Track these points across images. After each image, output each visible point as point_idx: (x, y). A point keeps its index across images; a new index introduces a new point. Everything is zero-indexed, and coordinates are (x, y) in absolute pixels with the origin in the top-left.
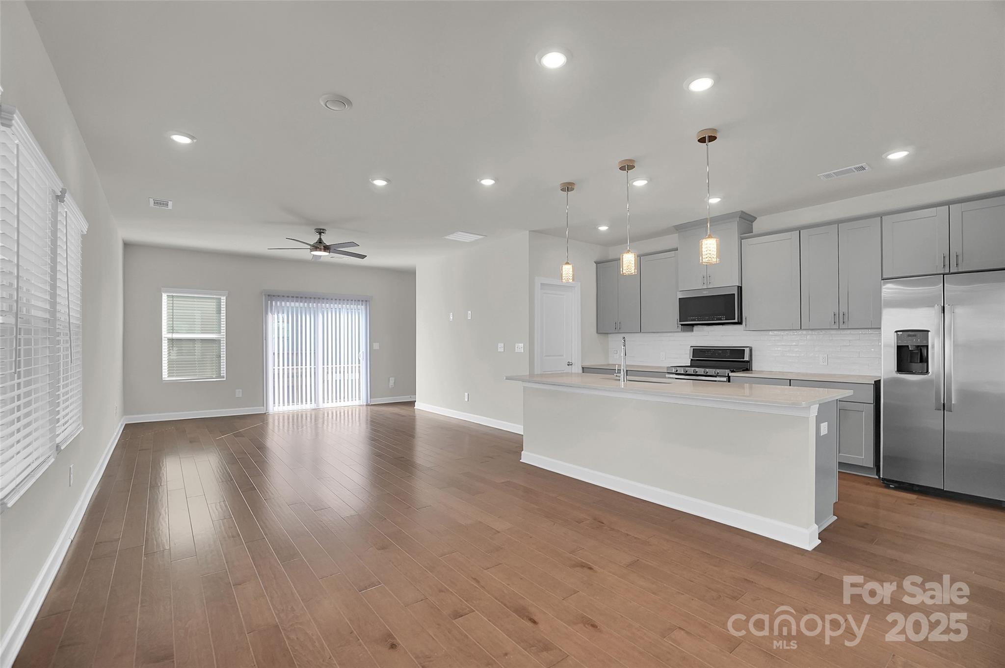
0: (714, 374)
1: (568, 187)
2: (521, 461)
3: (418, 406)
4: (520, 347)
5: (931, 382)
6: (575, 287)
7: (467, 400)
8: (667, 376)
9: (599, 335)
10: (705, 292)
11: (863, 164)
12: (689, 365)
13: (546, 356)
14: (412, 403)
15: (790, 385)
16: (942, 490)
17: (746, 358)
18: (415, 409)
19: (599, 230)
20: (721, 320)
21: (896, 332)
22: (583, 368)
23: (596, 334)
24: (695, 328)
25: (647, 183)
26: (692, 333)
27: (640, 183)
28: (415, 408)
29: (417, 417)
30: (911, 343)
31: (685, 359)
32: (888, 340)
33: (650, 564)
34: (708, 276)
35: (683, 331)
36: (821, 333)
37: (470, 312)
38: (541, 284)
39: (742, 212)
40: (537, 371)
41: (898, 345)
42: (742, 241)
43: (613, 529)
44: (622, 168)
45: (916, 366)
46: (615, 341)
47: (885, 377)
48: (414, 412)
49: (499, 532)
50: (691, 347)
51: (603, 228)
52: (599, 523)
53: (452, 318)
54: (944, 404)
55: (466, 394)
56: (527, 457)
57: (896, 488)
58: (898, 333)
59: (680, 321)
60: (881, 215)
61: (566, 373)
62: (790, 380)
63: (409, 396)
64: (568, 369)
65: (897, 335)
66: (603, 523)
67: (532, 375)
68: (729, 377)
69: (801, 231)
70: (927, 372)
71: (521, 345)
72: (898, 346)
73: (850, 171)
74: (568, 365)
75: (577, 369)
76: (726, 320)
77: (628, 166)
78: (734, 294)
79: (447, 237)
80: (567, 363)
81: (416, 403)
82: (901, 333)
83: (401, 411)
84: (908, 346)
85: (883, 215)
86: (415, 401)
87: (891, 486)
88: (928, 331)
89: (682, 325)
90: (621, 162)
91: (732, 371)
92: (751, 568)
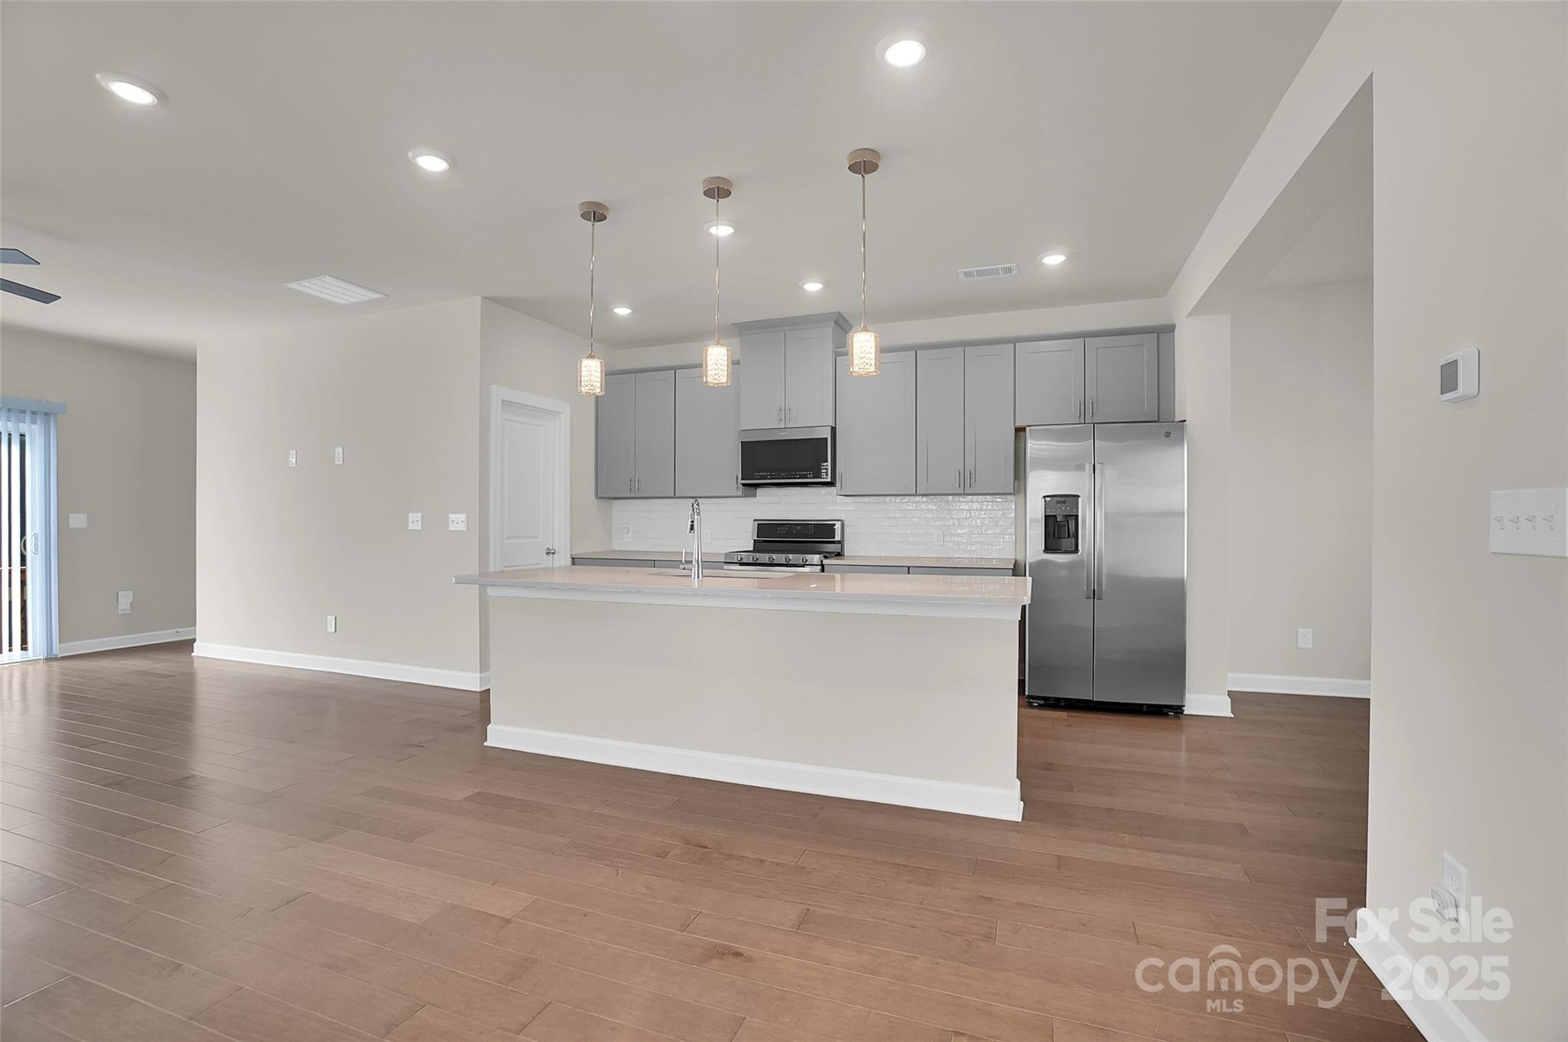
0: (801, 562)
1: (595, 214)
2: (485, 744)
3: (198, 651)
4: (458, 521)
5: (1079, 564)
6: (561, 413)
7: (333, 630)
8: (725, 567)
9: (598, 500)
10: (783, 434)
11: (1013, 265)
12: (752, 549)
13: (509, 538)
14: (188, 645)
15: (909, 573)
16: (1090, 701)
17: (838, 538)
18: (192, 658)
19: (615, 313)
20: (807, 478)
21: (1044, 497)
22: (573, 558)
23: (595, 499)
24: (759, 491)
25: (733, 234)
26: (755, 499)
27: (722, 231)
28: (193, 654)
29: (199, 676)
30: (1059, 512)
31: (745, 540)
32: (1036, 510)
33: (833, 912)
34: (787, 409)
35: (745, 496)
36: (935, 500)
37: (340, 450)
38: (502, 400)
39: (839, 313)
40: (494, 567)
41: (1047, 514)
42: (838, 358)
43: (730, 857)
44: (709, 193)
45: (1067, 543)
46: (626, 513)
47: (1031, 561)
48: (192, 663)
49: (508, 921)
50: (755, 520)
51: (623, 311)
52: (697, 848)
53: (294, 460)
54: (1094, 591)
55: (331, 619)
56: (500, 735)
57: (1040, 706)
58: (1046, 499)
59: (742, 479)
60: (1015, 341)
61: (544, 569)
62: (909, 567)
63: (174, 631)
64: (547, 562)
65: (1045, 501)
66: (707, 848)
67: (484, 573)
68: (823, 566)
69: (918, 352)
70: (1076, 551)
71: (463, 517)
72: (1046, 516)
73: (995, 272)
74: (547, 554)
75: (563, 559)
76: (813, 478)
77: (718, 191)
78: (826, 439)
79: (294, 286)
80: (545, 551)
81: (195, 644)
82: (1049, 499)
83: (157, 666)
84: (1055, 516)
85: (1018, 342)
86: (194, 640)
87: (1035, 704)
88: (1078, 496)
89: (744, 485)
90: (708, 180)
91: (826, 557)
92: (974, 873)
